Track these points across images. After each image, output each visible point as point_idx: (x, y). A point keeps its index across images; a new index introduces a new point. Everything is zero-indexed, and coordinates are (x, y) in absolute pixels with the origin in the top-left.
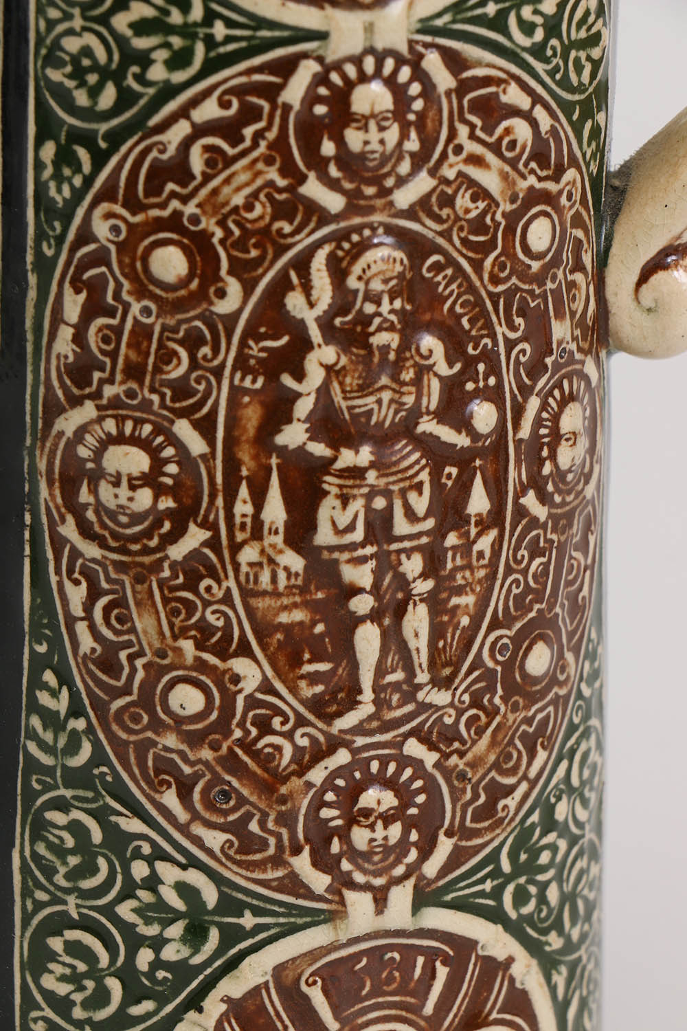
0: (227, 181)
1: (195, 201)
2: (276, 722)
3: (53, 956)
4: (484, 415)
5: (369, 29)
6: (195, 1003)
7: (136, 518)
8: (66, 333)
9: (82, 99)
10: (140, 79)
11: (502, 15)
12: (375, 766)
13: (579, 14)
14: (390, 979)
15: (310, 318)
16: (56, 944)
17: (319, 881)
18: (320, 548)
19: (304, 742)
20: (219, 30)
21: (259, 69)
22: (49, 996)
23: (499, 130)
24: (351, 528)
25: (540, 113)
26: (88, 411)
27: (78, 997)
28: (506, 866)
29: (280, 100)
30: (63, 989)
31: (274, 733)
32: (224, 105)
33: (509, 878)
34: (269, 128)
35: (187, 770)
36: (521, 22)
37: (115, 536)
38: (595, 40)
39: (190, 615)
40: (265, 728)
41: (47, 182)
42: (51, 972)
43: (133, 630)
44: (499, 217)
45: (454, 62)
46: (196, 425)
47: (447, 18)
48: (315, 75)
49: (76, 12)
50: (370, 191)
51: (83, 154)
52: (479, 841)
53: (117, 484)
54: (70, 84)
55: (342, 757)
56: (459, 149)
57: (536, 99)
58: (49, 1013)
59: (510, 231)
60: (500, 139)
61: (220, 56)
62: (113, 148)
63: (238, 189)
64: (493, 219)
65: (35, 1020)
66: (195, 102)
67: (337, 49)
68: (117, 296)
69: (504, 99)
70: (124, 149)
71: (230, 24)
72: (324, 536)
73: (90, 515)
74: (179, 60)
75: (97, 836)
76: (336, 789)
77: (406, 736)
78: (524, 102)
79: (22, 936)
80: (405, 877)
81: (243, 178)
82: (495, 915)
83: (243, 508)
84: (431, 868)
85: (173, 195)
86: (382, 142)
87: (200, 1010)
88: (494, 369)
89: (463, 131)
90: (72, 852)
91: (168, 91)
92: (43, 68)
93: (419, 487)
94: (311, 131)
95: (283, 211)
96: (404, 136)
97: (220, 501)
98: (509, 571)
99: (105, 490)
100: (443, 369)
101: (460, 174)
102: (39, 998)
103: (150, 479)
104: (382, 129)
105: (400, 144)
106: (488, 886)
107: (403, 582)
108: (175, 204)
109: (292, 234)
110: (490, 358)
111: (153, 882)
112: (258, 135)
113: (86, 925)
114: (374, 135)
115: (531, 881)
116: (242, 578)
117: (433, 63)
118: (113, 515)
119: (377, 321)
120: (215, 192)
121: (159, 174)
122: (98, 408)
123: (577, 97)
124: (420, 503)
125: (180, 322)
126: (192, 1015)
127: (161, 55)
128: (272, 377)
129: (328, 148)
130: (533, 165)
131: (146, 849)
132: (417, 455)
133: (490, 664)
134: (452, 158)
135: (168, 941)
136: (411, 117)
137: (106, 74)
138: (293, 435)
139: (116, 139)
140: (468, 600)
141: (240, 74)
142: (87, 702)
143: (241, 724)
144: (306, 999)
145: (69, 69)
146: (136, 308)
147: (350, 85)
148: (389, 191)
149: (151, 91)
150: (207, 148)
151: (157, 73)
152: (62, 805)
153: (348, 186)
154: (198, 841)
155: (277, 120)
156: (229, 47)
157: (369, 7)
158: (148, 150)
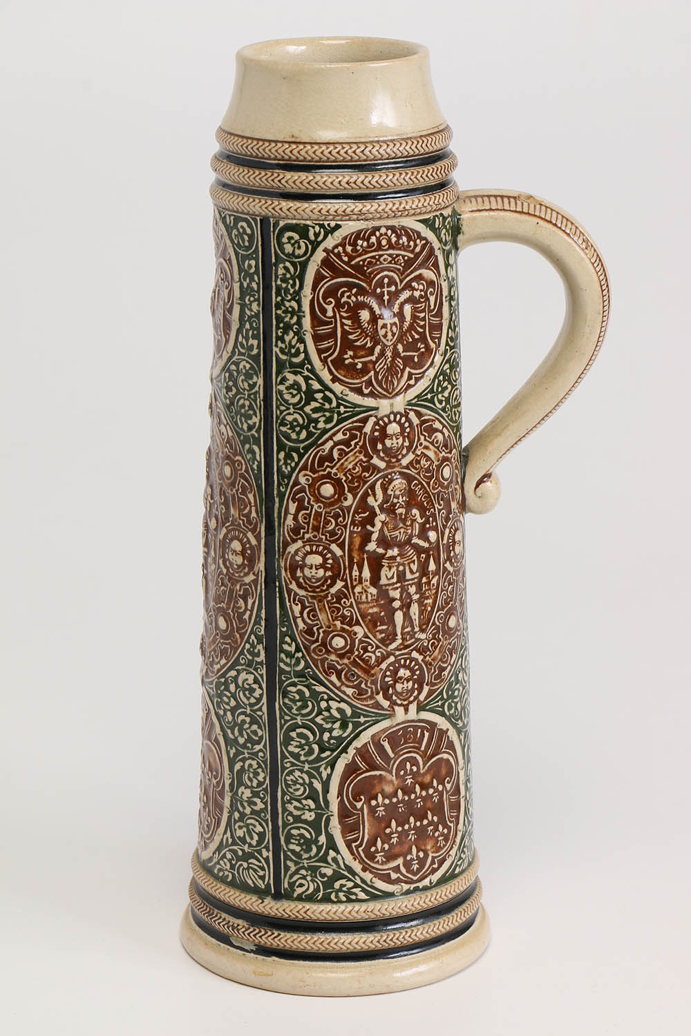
0: (346, 460)
1: (336, 468)
2: (369, 648)
3: (292, 739)
4: (432, 535)
5: (392, 405)
6: (345, 750)
7: (318, 580)
8: (290, 517)
9: (294, 436)
10: (315, 428)
11: (433, 398)
12: (402, 661)
13: (455, 396)
14: (410, 738)
15: (376, 505)
16: (293, 734)
17: (386, 704)
18: (382, 585)
19: (379, 654)
20: (342, 409)
21: (356, 422)
22: (291, 753)
23: (433, 437)
24: (392, 577)
25: (445, 430)
26: (300, 543)
27: (302, 753)
28: (445, 697)
29: (363, 432)
30: (297, 750)
31: (369, 652)
32: (344, 434)
33: (446, 700)
34: (360, 441)
35: (339, 667)
36: (438, 400)
37: (310, 587)
38: (459, 405)
39: (338, 613)
40: (365, 650)
41: (281, 466)
42: (292, 745)
43: (318, 619)
44: (434, 467)
45: (419, 415)
46: (338, 545)
47: (416, 400)
48: (375, 422)
49: (291, 407)
50: (394, 460)
51: (295, 455)
52: (436, 687)
53: (311, 568)
54: (290, 431)
55: (392, 659)
56: (421, 444)
57: (444, 426)
58: (291, 759)
59: (438, 471)
60: (434, 440)
61: (342, 418)
62: (306, 452)
63: (350, 463)
64: (432, 467)
65: (286, 763)
66: (334, 434)
67: (381, 413)
68: (309, 503)
69: (434, 426)
70: (310, 452)
71: (346, 407)
72: (383, 581)
73: (301, 580)
74: (328, 421)
75: (307, 694)
76: (390, 670)
77: (412, 650)
78: (440, 427)
79: (280, 732)
80: (414, 701)
81: (352, 459)
82: (442, 714)
83: (355, 573)
84: (422, 697)
85: (328, 466)
86: (397, 443)
87: (347, 753)
88: (435, 520)
89: (422, 438)
90: (299, 701)
91: (325, 431)
92: (279, 427)
93: (414, 562)
94: (374, 441)
95: (365, 469)
96: (404, 441)
97: (347, 572)
98: (442, 591)
99: (307, 571)
100: (419, 520)
101: (422, 452)
102: (287, 755)
103: (323, 566)
104: (397, 439)
105: (403, 444)
106: (440, 703)
107: (409, 595)
108: (328, 469)
109: (369, 477)
110: (434, 515)
111: (328, 709)
112: (356, 444)
113: (305, 726)
114: (395, 441)
115: (452, 702)
116: (356, 598)
117: (412, 415)
118: (309, 579)
119: (398, 504)
120: (342, 464)
121: (322, 460)
122: (303, 542)
123: (455, 424)
124: (414, 567)
125: (332, 510)
126: (344, 755)
127: (323, 419)
128: (364, 527)
129: (380, 446)
130: (444, 448)
131: (326, 697)
132: (412, 551)
133: (438, 624)
134: (419, 447)
135: (335, 729)
136: (406, 434)
137: (302, 427)
138: (372, 546)
139: (306, 449)
140: (430, 601)
141: (350, 424)
142: (302, 647)
143: (358, 650)
144: (383, 746)
145: (289, 426)
146: (316, 506)
147: (386, 425)
148: (400, 460)
149: (319, 432)
150: (339, 450)
151: (321, 425)
152: (294, 684)
153: (387, 459)
154: (344, 693)
155: (362, 438)
156: (346, 415)
157: (391, 398)
158: (318, 452)
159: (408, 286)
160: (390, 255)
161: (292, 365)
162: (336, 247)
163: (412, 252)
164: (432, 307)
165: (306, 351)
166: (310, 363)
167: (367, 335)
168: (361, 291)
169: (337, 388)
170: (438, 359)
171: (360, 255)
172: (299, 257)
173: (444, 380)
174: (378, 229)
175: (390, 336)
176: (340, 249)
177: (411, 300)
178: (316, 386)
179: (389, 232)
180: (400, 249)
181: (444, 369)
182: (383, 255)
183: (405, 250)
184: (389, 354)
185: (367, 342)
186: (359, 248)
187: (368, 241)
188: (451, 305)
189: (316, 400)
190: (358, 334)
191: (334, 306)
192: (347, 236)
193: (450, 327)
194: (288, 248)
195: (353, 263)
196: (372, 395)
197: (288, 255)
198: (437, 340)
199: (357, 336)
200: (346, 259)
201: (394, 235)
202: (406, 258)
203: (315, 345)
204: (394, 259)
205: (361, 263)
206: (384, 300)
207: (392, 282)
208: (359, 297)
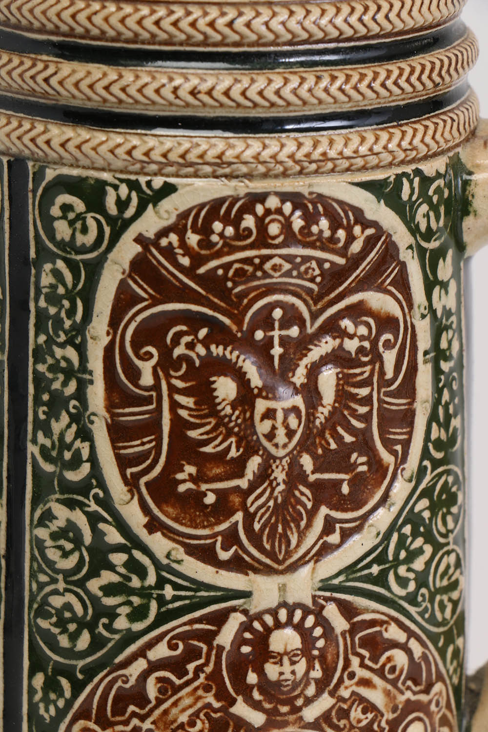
0: (175, 704)
1: (151, 719)
5: (283, 588)
9: (64, 641)
10: (108, 627)
11: (384, 574)
13: (442, 568)
20: (169, 592)
21: (199, 620)
23: (383, 659)
25: (414, 644)
29: (215, 643)
32: (172, 647)
34: (206, 664)
36: (398, 577)
38: (454, 585)
41: (37, 704)
44: (383, 724)
45: (348, 610)
47: (342, 578)
48: (241, 624)
49: (60, 577)
50: (284, 709)
51: (65, 683)
54: (56, 630)
56: (352, 676)
57: (411, 634)
60: (384, 665)
61: (168, 610)
62: (89, 679)
63: (184, 710)
64: (379, 726)
66: (151, 645)
67: (256, 605)
69: (386, 635)
70: (96, 680)
71: (176, 587)
74: (137, 614)
78: (400, 636)
81: (187, 701)
85: (134, 714)
86: (293, 672)
89: (355, 661)
91: (130, 637)
92: (36, 617)
96: (310, 667)
101: (353, 693)
104: (293, 663)
105: (307, 673)
108: (135, 722)
112: (199, 670)
114: (287, 667)
117: (332, 612)
120: (166, 712)
121: (123, 700)
123: (441, 629)
127: (124, 610)
129: (252, 678)
130: (409, 683)
134: (347, 682)
136: (316, 653)
137: (82, 624)
139: (90, 672)
141: (185, 624)
145: (54, 619)
147: (268, 631)
148: (300, 709)
149: (117, 637)
150: (159, 680)
151: (121, 623)
153: (267, 706)
155: (213, 658)
156: (177, 604)
157: (282, 572)
158: (114, 680)
159: (331, 328)
160: (288, 258)
161: (67, 487)
162: (164, 233)
163: (343, 252)
164: (389, 375)
165: (93, 459)
166: (102, 485)
167: (229, 433)
168: (219, 334)
169: (159, 544)
170: (400, 489)
171: (218, 255)
172: (84, 250)
173: (415, 534)
174: (262, 198)
175: (281, 436)
176: (174, 238)
177: (338, 358)
178: (114, 536)
179: (288, 207)
180: (312, 245)
181: (417, 509)
182: (270, 257)
183: (323, 249)
184: (280, 475)
185: (228, 448)
186: (215, 238)
187: (236, 226)
188: (437, 372)
189: (112, 568)
190: (208, 428)
191: (157, 364)
192: (190, 211)
193: (433, 417)
194: (63, 230)
195: (202, 270)
196: (238, 565)
197: (61, 245)
198: (398, 448)
199: (207, 433)
200: (185, 261)
201: (298, 213)
202: (327, 265)
203: (115, 448)
204: (296, 267)
205: (220, 272)
206: (272, 357)
207: (292, 317)
208: (213, 347)
